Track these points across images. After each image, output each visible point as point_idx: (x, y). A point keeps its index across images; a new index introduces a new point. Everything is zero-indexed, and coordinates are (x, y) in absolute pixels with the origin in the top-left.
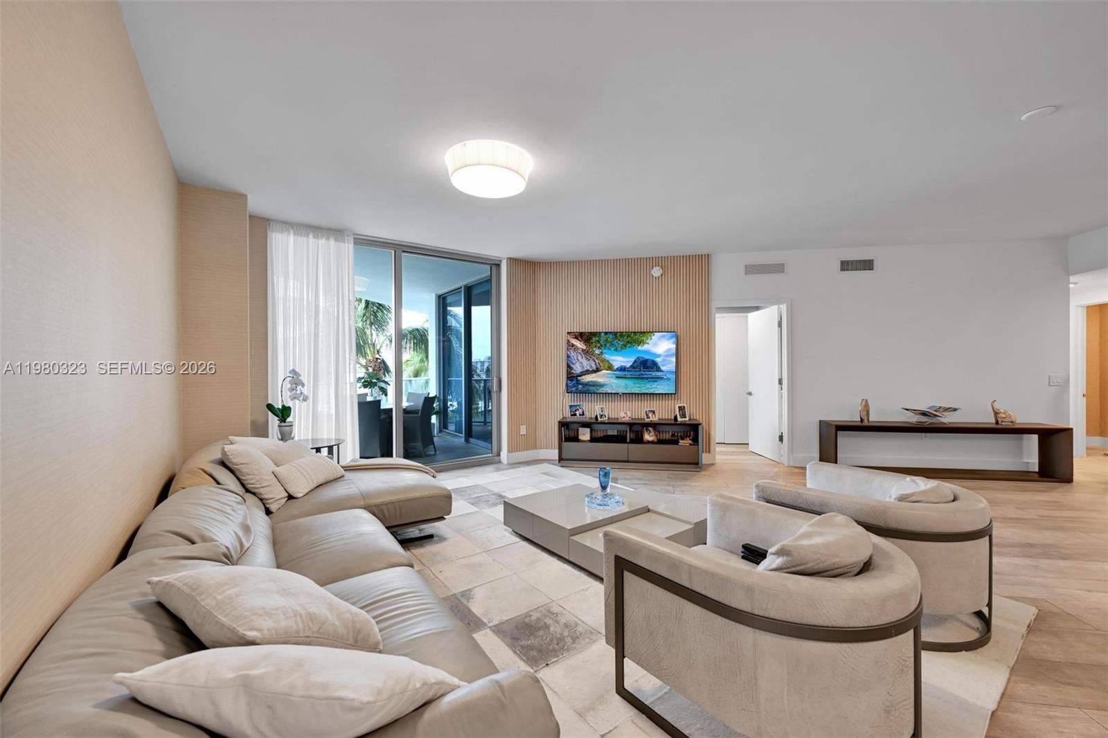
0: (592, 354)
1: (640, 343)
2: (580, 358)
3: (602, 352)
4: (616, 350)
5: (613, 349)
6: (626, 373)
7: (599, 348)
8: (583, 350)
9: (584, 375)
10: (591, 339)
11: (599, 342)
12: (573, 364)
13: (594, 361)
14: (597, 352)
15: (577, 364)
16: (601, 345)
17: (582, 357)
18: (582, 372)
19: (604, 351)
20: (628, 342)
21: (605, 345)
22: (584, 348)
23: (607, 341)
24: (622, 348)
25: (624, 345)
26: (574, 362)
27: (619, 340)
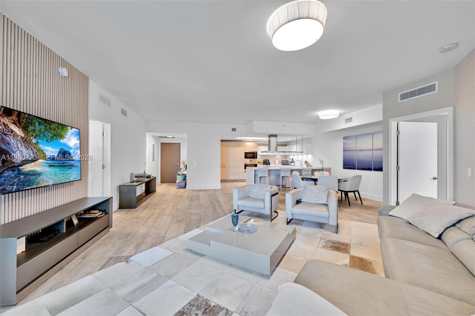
0: (30, 142)
1: (62, 137)
2: (19, 146)
3: (37, 142)
4: (47, 141)
5: (45, 139)
6: (54, 162)
7: (35, 137)
8: (22, 138)
9: (25, 164)
10: (28, 127)
11: (34, 131)
12: (14, 152)
13: (32, 150)
14: (34, 141)
15: (18, 152)
16: (37, 135)
17: (22, 146)
18: (22, 161)
19: (39, 141)
20: (54, 135)
21: (40, 135)
22: (23, 135)
23: (40, 131)
24: (51, 140)
25: (52, 137)
26: (15, 150)
27: (49, 132)
